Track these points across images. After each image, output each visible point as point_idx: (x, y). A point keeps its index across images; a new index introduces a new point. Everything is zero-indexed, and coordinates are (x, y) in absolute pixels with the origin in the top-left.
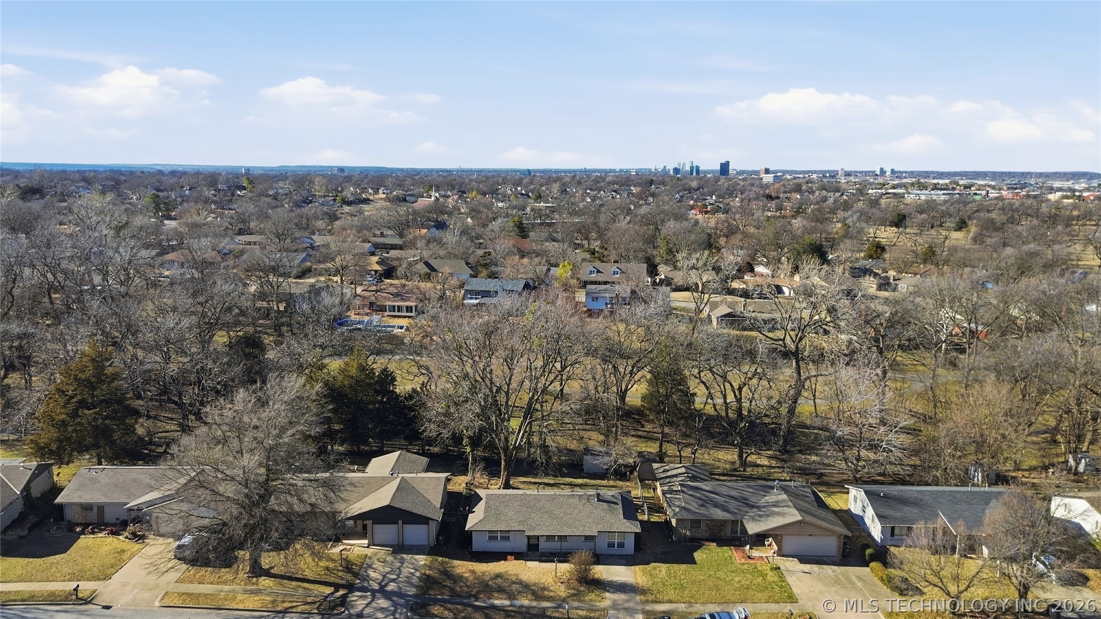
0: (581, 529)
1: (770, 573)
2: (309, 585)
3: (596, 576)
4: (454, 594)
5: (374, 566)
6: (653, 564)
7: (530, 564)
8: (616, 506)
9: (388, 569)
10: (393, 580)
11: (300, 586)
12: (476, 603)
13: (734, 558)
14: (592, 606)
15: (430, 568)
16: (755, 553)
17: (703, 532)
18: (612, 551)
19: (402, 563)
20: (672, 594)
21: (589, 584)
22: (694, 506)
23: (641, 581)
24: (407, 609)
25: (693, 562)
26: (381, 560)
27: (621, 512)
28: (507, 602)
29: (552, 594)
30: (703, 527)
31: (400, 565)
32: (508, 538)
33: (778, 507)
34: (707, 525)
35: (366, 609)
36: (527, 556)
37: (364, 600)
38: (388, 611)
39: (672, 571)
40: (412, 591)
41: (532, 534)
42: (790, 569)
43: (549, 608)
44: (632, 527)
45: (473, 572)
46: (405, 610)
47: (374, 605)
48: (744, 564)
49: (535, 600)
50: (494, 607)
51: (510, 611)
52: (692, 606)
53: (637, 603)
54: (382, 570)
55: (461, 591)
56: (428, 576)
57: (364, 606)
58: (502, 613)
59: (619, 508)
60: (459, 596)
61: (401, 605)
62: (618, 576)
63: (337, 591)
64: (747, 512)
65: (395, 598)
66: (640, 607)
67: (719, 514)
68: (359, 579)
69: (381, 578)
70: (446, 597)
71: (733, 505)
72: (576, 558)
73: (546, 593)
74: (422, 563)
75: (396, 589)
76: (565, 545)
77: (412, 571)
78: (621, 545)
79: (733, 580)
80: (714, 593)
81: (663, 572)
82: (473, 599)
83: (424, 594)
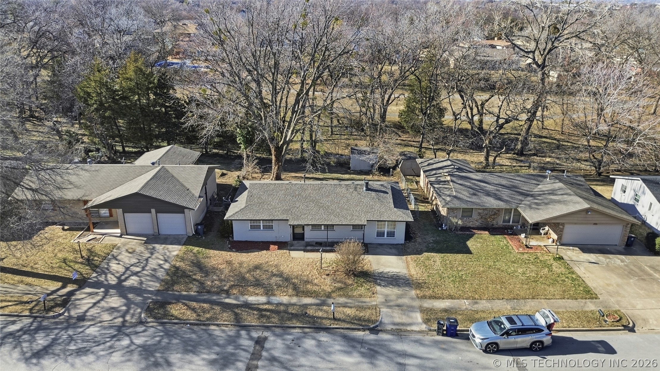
0: (349, 218)
1: (555, 264)
2: (34, 279)
3: (366, 268)
4: (203, 289)
5: (119, 257)
6: (426, 254)
7: (294, 254)
8: (385, 195)
9: (134, 261)
10: (136, 274)
11: (22, 282)
12: (227, 301)
13: (510, 248)
14: (362, 302)
15: (183, 259)
16: (533, 242)
17: (475, 221)
18: (381, 240)
19: (152, 254)
20: (451, 288)
21: (357, 277)
22: (465, 194)
23: (415, 273)
24: (142, 309)
25: (468, 251)
26: (130, 251)
27: (392, 201)
28: (263, 299)
29: (315, 288)
30: (475, 216)
31: (149, 255)
32: (271, 227)
33: (556, 195)
34: (479, 214)
35: (91, 310)
36: (292, 245)
37: (93, 298)
38: (119, 311)
39: (448, 262)
40: (154, 286)
41: (296, 223)
42: (574, 258)
43: (311, 305)
44: (403, 215)
45: (229, 263)
46: (139, 310)
47: (103, 304)
48: (523, 254)
49: (297, 295)
50: (247, 306)
51: (266, 310)
52: (476, 303)
53: (412, 299)
54: (127, 262)
55: (212, 287)
56: (177, 269)
57: (91, 305)
58: (255, 312)
59: (389, 197)
60: (209, 292)
61: (136, 304)
62: (389, 266)
63: (63, 287)
64: (522, 201)
65: (130, 296)
66: (416, 303)
67: (492, 203)
68: (97, 272)
69: (123, 270)
70: (192, 293)
71: (505, 193)
72: (344, 247)
73: (309, 287)
74: (175, 253)
75: (136, 284)
76: (332, 236)
77: (162, 262)
78: (391, 234)
79: (516, 271)
80: (498, 287)
81: (438, 263)
82: (224, 295)
83: (167, 290)
